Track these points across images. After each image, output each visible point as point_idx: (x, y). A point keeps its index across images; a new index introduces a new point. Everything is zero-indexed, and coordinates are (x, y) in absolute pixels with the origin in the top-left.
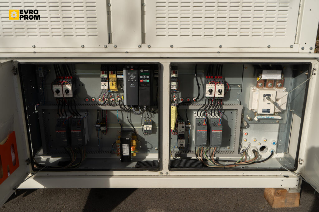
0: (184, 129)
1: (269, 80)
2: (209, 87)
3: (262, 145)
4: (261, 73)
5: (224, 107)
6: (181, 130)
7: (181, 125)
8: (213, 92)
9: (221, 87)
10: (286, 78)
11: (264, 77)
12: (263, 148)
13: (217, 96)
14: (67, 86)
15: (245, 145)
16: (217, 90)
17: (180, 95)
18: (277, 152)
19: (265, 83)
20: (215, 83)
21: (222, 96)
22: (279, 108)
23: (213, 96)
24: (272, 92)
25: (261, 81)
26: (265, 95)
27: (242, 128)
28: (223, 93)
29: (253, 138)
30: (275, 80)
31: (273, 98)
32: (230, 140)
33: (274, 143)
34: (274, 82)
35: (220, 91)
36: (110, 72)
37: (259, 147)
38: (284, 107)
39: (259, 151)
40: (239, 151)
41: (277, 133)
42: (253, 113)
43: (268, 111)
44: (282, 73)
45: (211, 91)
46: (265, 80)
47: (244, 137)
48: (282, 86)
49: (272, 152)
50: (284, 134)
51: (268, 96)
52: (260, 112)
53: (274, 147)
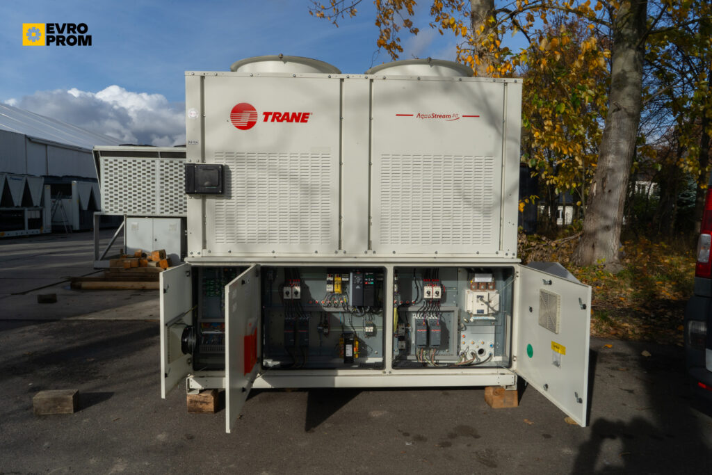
0: (404, 331)
1: (482, 283)
2: (427, 289)
3: (480, 348)
4: (474, 276)
5: (442, 309)
6: (402, 332)
7: (402, 327)
8: (431, 294)
9: (438, 289)
10: (497, 282)
11: (477, 280)
12: (481, 352)
13: (434, 297)
14: (296, 288)
15: (463, 348)
16: (434, 291)
17: (399, 297)
18: (495, 356)
19: (478, 285)
20: (432, 285)
21: (439, 297)
22: (492, 309)
23: (430, 297)
24: (485, 294)
25: (474, 283)
26: (478, 297)
27: (460, 330)
28: (440, 294)
29: (471, 341)
30: (487, 283)
31: (486, 299)
32: (448, 343)
33: (491, 346)
34: (487, 285)
35: (437, 293)
36: (336, 275)
37: (477, 350)
38: (497, 308)
39: (478, 355)
40: (458, 353)
41: (493, 335)
42: (470, 314)
43: (482, 311)
44: (493, 276)
45: (429, 293)
46: (478, 283)
47: (462, 340)
48: (494, 288)
49: (491, 355)
50: (500, 337)
51: (481, 297)
52: (475, 313)
53: (492, 350)
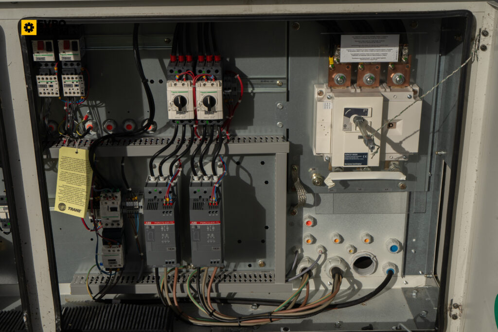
0: (117, 216)
1: (363, 64)
2: (174, 89)
3: (361, 253)
4: (338, 44)
6: (111, 216)
7: (110, 204)
8: (190, 106)
9: (213, 89)
11: (347, 55)
12: (363, 263)
13: (202, 116)
15: (310, 252)
16: (200, 99)
18: (404, 274)
19: (353, 72)
20: (194, 76)
21: (218, 115)
22: (398, 147)
23: (189, 116)
24: (372, 104)
25: (339, 67)
26: (348, 113)
28: (219, 106)
29: (332, 235)
30: (384, 65)
31: (375, 121)
32: (263, 241)
33: (393, 249)
34: (382, 72)
35: (210, 103)
37: (351, 259)
38: (412, 146)
39: (352, 270)
41: (403, 218)
43: (362, 159)
45: (181, 103)
46: (354, 65)
47: (307, 232)
48: (405, 82)
49: (390, 274)
50: (424, 222)
51: (358, 115)
53: (397, 259)
